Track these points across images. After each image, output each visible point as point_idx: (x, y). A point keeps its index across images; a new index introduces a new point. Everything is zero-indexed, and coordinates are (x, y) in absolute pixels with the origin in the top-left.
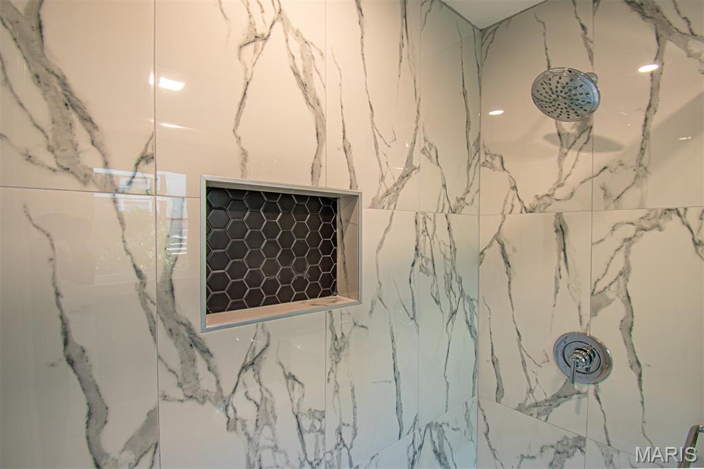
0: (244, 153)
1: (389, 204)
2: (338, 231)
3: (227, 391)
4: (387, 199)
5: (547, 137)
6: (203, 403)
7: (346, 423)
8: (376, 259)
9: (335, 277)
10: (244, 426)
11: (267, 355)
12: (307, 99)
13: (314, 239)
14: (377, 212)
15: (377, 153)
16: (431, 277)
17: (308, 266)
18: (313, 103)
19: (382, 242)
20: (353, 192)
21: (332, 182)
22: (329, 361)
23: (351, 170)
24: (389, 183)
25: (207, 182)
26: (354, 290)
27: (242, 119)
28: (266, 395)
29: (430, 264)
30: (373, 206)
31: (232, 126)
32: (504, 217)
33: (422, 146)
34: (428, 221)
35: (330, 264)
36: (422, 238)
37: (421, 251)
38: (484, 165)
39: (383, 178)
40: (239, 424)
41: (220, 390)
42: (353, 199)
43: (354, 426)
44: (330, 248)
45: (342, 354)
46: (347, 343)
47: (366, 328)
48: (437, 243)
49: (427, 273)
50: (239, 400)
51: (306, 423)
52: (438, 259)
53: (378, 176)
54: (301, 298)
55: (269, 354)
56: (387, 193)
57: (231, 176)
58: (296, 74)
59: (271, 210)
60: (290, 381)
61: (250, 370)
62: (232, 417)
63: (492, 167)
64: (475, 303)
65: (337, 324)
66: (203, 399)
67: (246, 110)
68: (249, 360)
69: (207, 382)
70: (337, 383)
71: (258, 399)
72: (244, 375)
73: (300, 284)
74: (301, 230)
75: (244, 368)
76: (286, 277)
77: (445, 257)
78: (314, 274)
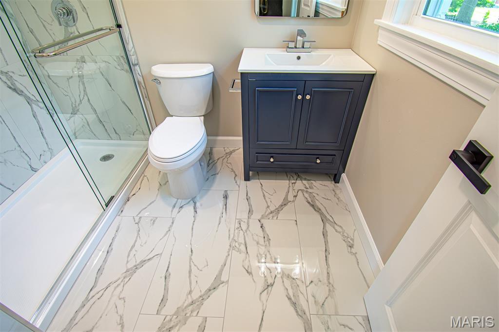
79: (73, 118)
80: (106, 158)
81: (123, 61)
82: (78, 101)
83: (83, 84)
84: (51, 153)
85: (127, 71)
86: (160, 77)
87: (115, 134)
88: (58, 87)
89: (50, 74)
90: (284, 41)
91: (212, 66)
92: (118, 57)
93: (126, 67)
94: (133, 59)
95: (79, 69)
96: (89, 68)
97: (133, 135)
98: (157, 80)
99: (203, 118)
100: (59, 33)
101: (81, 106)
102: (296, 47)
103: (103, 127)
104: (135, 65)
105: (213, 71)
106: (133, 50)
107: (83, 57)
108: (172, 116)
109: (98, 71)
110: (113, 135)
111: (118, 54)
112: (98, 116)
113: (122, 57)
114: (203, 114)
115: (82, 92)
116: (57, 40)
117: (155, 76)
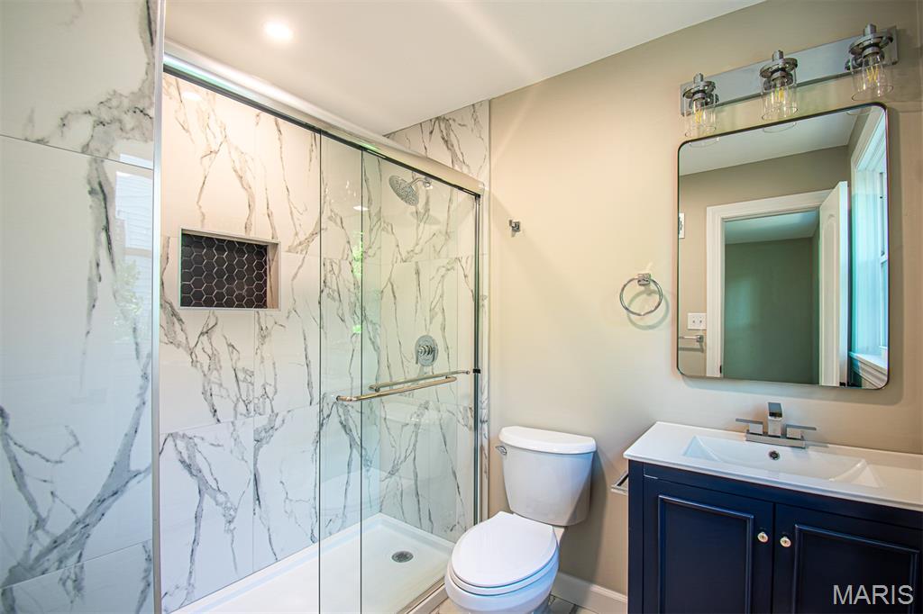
0: (203, 215)
1: (302, 251)
2: (268, 267)
3: (192, 345)
4: (300, 247)
5: (412, 213)
6: (178, 348)
7: (269, 382)
8: (292, 285)
9: (266, 297)
10: (202, 366)
11: (215, 329)
12: (242, 185)
13: (250, 270)
14: (292, 255)
15: (292, 218)
16: (337, 303)
17: (246, 287)
18: (247, 188)
19: (296, 274)
20: (274, 241)
21: (259, 234)
22: (257, 343)
23: (273, 228)
24: (302, 237)
25: (182, 230)
26: (276, 305)
27: (203, 196)
28: (215, 352)
29: (336, 293)
30: (289, 251)
31: (196, 199)
32: (393, 265)
33: (329, 215)
34: (334, 265)
35: (262, 287)
36: (329, 275)
37: (328, 284)
38: (383, 230)
39: (297, 234)
40: (198, 365)
41: (188, 343)
42: (276, 245)
43: (275, 387)
44: (262, 277)
45: (267, 339)
46: (270, 334)
47: (284, 327)
48: (342, 282)
49: (333, 299)
50: (198, 351)
51: (241, 376)
52: (344, 292)
53: (294, 232)
54: (240, 306)
55: (217, 329)
56: (300, 244)
57: (196, 227)
58: (235, 171)
59: (221, 249)
60: (231, 348)
61: (206, 336)
62: (194, 359)
63: (387, 232)
64: (378, 327)
65: (262, 320)
66: (179, 346)
67: (205, 191)
68: (205, 330)
69: (181, 337)
70: (262, 357)
71: (210, 352)
72: (201, 337)
73: (240, 298)
74: (241, 264)
75: (202, 334)
76: (230, 292)
77: (349, 290)
78: (250, 293)
79: (388, 479)
80: (402, 557)
81: (470, 415)
82: (402, 458)
83: (416, 436)
84: (343, 522)
85: (470, 429)
86: (508, 445)
87: (428, 521)
88: (390, 434)
89: (388, 417)
90: (737, 420)
91: (594, 442)
92: (465, 408)
93: (472, 422)
94: (483, 413)
95: (418, 415)
96: (430, 417)
97: (451, 530)
98: (503, 448)
99: (562, 530)
100: (413, 371)
101: (404, 464)
102: (765, 434)
103: (416, 503)
104: (482, 422)
105: (594, 450)
106: (486, 402)
107: (427, 402)
108: (512, 513)
109: (438, 422)
110: (425, 521)
111: (466, 405)
112: (416, 484)
113: (471, 409)
114: (564, 524)
115: (411, 447)
116: (409, 378)
117: (502, 442)
